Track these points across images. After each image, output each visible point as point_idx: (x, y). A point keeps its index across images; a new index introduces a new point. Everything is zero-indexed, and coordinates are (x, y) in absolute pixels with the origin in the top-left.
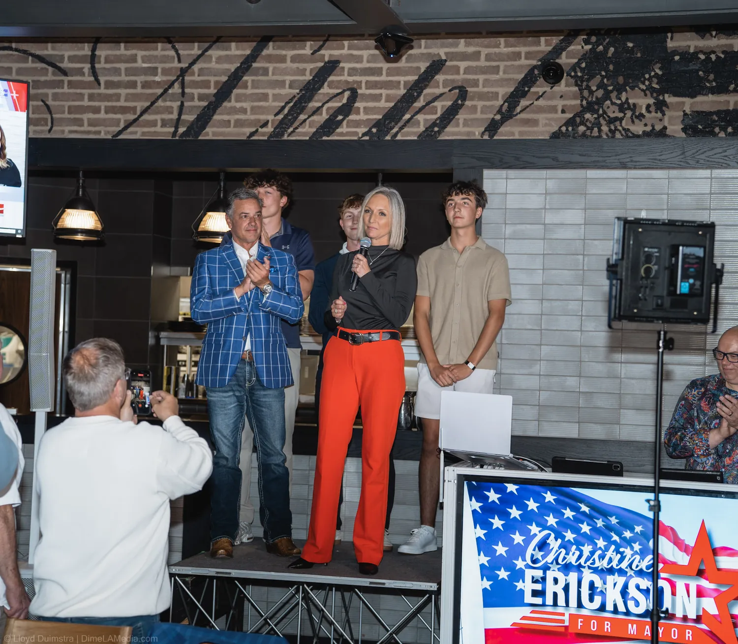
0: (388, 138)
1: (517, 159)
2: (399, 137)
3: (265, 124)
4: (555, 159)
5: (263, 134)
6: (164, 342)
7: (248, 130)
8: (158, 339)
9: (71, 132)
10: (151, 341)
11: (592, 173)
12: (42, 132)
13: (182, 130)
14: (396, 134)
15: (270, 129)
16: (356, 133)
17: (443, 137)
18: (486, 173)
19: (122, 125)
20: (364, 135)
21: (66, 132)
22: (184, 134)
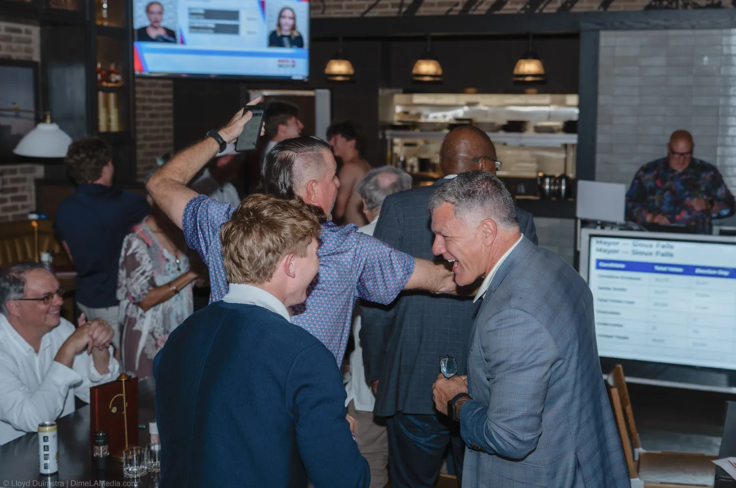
0: (537, 11)
1: (622, 23)
2: (545, 11)
3: (457, 4)
4: (648, 23)
5: (456, 11)
6: (388, 137)
7: (446, 8)
8: (384, 135)
9: (336, 13)
10: (380, 136)
11: (672, 32)
12: (318, 14)
13: (404, 9)
14: (542, 9)
15: (460, 7)
16: (515, 9)
17: (574, 10)
18: (603, 34)
19: (367, 8)
20: (522, 9)
21: (333, 13)
22: (406, 12)
